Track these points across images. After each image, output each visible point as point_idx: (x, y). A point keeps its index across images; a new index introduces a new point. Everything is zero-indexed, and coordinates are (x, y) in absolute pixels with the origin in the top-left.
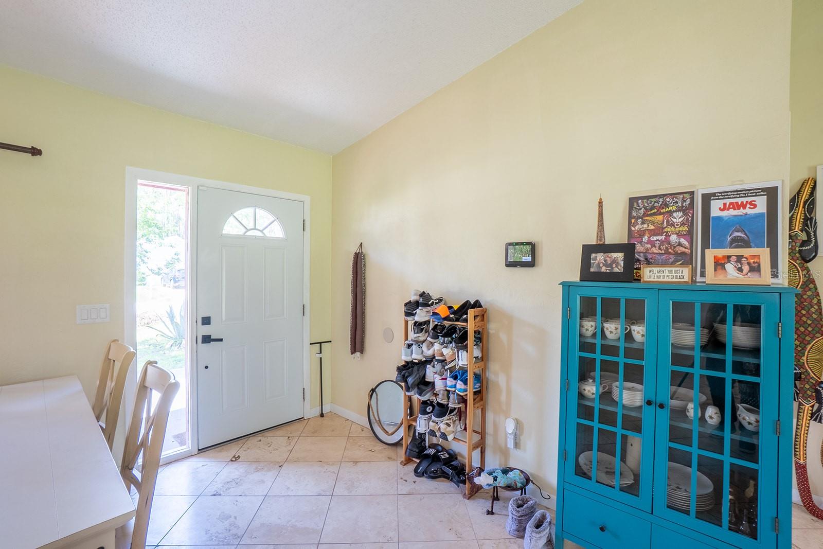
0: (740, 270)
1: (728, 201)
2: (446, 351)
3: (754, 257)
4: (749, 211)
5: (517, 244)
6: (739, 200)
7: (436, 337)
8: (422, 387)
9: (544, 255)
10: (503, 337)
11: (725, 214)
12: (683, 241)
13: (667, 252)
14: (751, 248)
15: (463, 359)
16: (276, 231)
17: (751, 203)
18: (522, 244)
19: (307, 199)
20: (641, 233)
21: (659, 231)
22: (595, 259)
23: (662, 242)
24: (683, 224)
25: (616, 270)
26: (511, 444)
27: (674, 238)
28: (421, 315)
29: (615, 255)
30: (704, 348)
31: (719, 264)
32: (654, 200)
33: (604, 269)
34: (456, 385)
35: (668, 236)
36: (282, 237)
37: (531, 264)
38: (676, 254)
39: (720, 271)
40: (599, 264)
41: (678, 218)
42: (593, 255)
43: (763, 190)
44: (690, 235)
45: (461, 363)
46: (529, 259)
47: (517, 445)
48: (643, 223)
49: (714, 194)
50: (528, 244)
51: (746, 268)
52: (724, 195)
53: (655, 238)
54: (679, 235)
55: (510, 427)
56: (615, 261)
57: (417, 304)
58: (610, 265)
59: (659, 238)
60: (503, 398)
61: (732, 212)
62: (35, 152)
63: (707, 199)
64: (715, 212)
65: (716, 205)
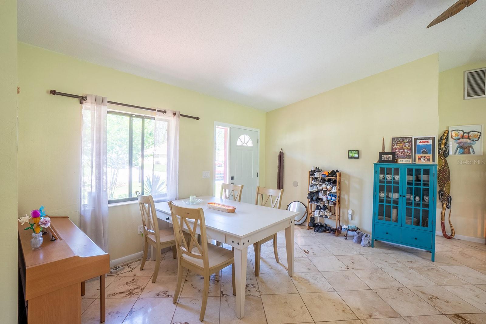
0: (425, 160)
1: (422, 140)
2: (328, 187)
3: (428, 157)
4: (427, 143)
5: (352, 151)
6: (425, 140)
7: (323, 183)
8: (318, 200)
9: (362, 155)
10: (347, 182)
11: (420, 144)
12: (408, 151)
13: (404, 155)
14: (427, 154)
15: (335, 189)
16: (250, 144)
17: (428, 141)
18: (354, 151)
19: (258, 130)
20: (396, 149)
21: (401, 148)
22: (383, 156)
23: (402, 152)
24: (408, 146)
25: (390, 160)
26: (350, 218)
27: (406, 150)
28: (317, 175)
29: (389, 155)
30: (415, 181)
31: (419, 159)
32: (400, 139)
33: (386, 160)
34: (331, 198)
35: (404, 150)
36: (251, 146)
37: (358, 158)
38: (407, 155)
39: (419, 160)
40: (384, 158)
41: (407, 145)
42: (383, 155)
43: (431, 138)
44: (411, 150)
45: (334, 191)
46: (357, 156)
47: (352, 219)
48: (396, 146)
49: (418, 138)
50: (356, 151)
51: (426, 160)
52: (420, 139)
53: (400, 150)
54: (407, 149)
55: (350, 212)
56: (389, 157)
57: (315, 171)
58: (388, 158)
59: (401, 150)
60: (347, 203)
61: (423, 144)
62: (198, 118)
63: (416, 139)
64: (418, 143)
65: (418, 142)
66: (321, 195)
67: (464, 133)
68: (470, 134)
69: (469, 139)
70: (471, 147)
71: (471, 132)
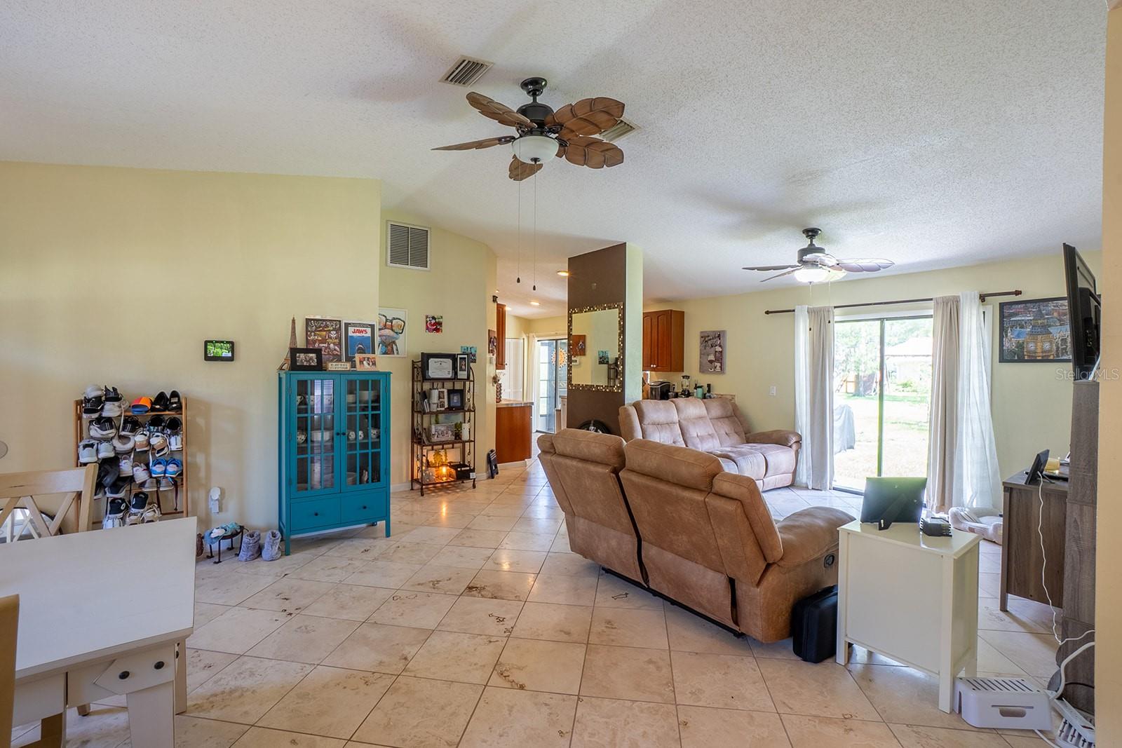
0: (369, 364)
1: (356, 328)
2: (155, 441)
3: (373, 358)
4: (363, 334)
5: (217, 342)
6: (361, 329)
7: (133, 430)
9: (241, 351)
10: (201, 421)
11: (354, 335)
12: (336, 347)
13: (329, 354)
15: (175, 443)
17: (365, 331)
18: (222, 342)
20: (314, 342)
21: (324, 341)
22: (299, 357)
23: (326, 348)
24: (336, 338)
25: (313, 364)
26: (214, 508)
27: (332, 345)
28: (112, 410)
29: (311, 355)
30: (360, 403)
31: (361, 362)
32: (320, 322)
33: (305, 364)
34: (166, 469)
35: (329, 344)
37: (231, 359)
38: (334, 355)
39: (362, 365)
40: (302, 360)
41: (333, 334)
42: (298, 355)
43: (370, 325)
44: (340, 344)
45: (174, 447)
46: (230, 355)
47: (221, 509)
48: (314, 336)
49: (350, 324)
50: (227, 342)
51: (371, 364)
52: (354, 325)
53: (322, 345)
54: (334, 344)
55: (216, 494)
56: (311, 359)
58: (309, 361)
59: (324, 345)
60: (202, 474)
61: (358, 334)
63: (347, 325)
64: (350, 334)
65: (351, 329)
66: (126, 467)
67: (387, 320)
68: (394, 321)
69: (392, 330)
70: (394, 342)
71: (394, 319)
